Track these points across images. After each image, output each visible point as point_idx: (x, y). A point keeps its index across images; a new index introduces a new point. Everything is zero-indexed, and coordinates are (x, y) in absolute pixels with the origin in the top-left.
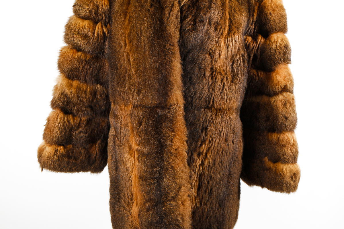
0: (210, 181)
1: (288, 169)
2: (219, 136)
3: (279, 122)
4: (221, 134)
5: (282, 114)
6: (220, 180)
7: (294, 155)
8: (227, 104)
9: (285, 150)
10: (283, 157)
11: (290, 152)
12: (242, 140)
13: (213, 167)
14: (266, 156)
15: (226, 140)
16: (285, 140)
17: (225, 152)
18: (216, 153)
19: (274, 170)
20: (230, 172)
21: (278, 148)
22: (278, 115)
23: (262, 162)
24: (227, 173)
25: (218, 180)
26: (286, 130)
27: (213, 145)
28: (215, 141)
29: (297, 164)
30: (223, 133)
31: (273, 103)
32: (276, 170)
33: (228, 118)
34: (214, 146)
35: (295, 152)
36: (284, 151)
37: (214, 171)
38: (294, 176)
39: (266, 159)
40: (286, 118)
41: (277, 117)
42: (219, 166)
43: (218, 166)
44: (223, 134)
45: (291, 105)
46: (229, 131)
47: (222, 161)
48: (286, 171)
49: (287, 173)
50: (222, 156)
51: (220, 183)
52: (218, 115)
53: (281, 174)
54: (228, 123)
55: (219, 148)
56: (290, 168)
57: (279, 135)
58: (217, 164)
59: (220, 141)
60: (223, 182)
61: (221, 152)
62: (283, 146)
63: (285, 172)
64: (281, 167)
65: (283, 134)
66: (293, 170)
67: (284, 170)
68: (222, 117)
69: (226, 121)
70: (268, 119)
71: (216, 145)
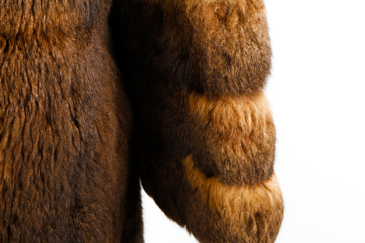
1: (237, 201)
2: (23, 110)
3: (208, 68)
4: (29, 105)
5: (214, 47)
6: (45, 225)
8: (34, 19)
9: (225, 148)
13: (18, 192)
14: (188, 154)
15: (49, 120)
16: (226, 122)
17: (51, 153)
18: (18, 157)
19: (204, 196)
22: (206, 50)
24: (67, 205)
25: (39, 226)
26: (227, 91)
27: (7, 135)
28: (12, 123)
30: (37, 103)
31: (190, 11)
32: (208, 197)
34: (10, 138)
35: (258, 154)
36: (223, 151)
37: (23, 202)
38: (256, 219)
39: (188, 161)
40: (229, 60)
42: (37, 188)
43: (33, 187)
44: (34, 105)
45: (242, 19)
46: (56, 94)
47: (42, 175)
48: (232, 205)
49: (233, 212)
50: (41, 161)
52: (13, 51)
53: (218, 213)
54: (47, 71)
55: (27, 142)
57: (211, 105)
59: (28, 125)
60: (55, 228)
61: (35, 151)
62: (224, 137)
63: (230, 209)
64: (220, 193)
65: (224, 101)
66: (251, 204)
67: (227, 203)
68: (26, 57)
69: (42, 66)
71: (16, 134)
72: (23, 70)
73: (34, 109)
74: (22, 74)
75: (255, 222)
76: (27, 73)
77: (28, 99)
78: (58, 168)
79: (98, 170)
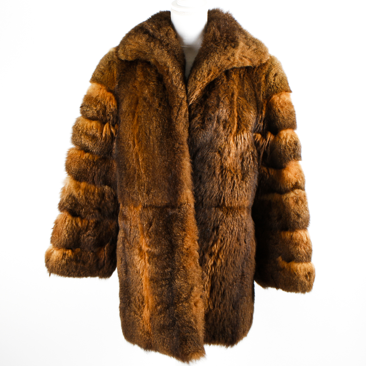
0: (223, 283)
1: (302, 268)
2: (231, 235)
3: (291, 220)
4: (233, 233)
5: (294, 212)
6: (233, 281)
7: (307, 253)
8: (238, 202)
9: (298, 248)
10: (297, 256)
11: (303, 250)
12: (255, 240)
13: (226, 268)
14: (279, 256)
15: (238, 240)
16: (298, 238)
17: (237, 252)
18: (228, 253)
19: (288, 270)
20: (243, 272)
21: (291, 247)
22: (291, 213)
23: (276, 262)
24: (240, 274)
25: (231, 281)
26: (298, 227)
27: (225, 244)
28: (227, 240)
29: (311, 262)
30: (235, 233)
31: (285, 200)
32: (290, 269)
33: (239, 217)
35: (309, 250)
36: (297, 249)
37: (227, 272)
38: (308, 275)
39: (280, 259)
40: (299, 216)
41: (289, 215)
42: (232, 266)
43: (231, 266)
44: (234, 233)
45: (303, 202)
46: (241, 230)
47: (234, 261)
48: (301, 270)
49: (301, 272)
50: (234, 255)
51: (233, 284)
52: (229, 214)
53: (295, 274)
54: (239, 221)
55: (231, 247)
56: (304, 266)
57: (292, 233)
58: (229, 264)
59: (232, 241)
60: (236, 283)
61: (233, 252)
62: (297, 244)
63: (300, 271)
64: (295, 266)
65: (296, 232)
66: (307, 269)
67: (298, 269)
68: (233, 216)
69: (238, 219)
70: (280, 217)
71: (228, 244)
72: (232, 221)
73: (234, 235)
74: (231, 222)
75: (308, 276)
76: (233, 221)
77: (232, 231)
78: (239, 259)
79: (250, 261)
